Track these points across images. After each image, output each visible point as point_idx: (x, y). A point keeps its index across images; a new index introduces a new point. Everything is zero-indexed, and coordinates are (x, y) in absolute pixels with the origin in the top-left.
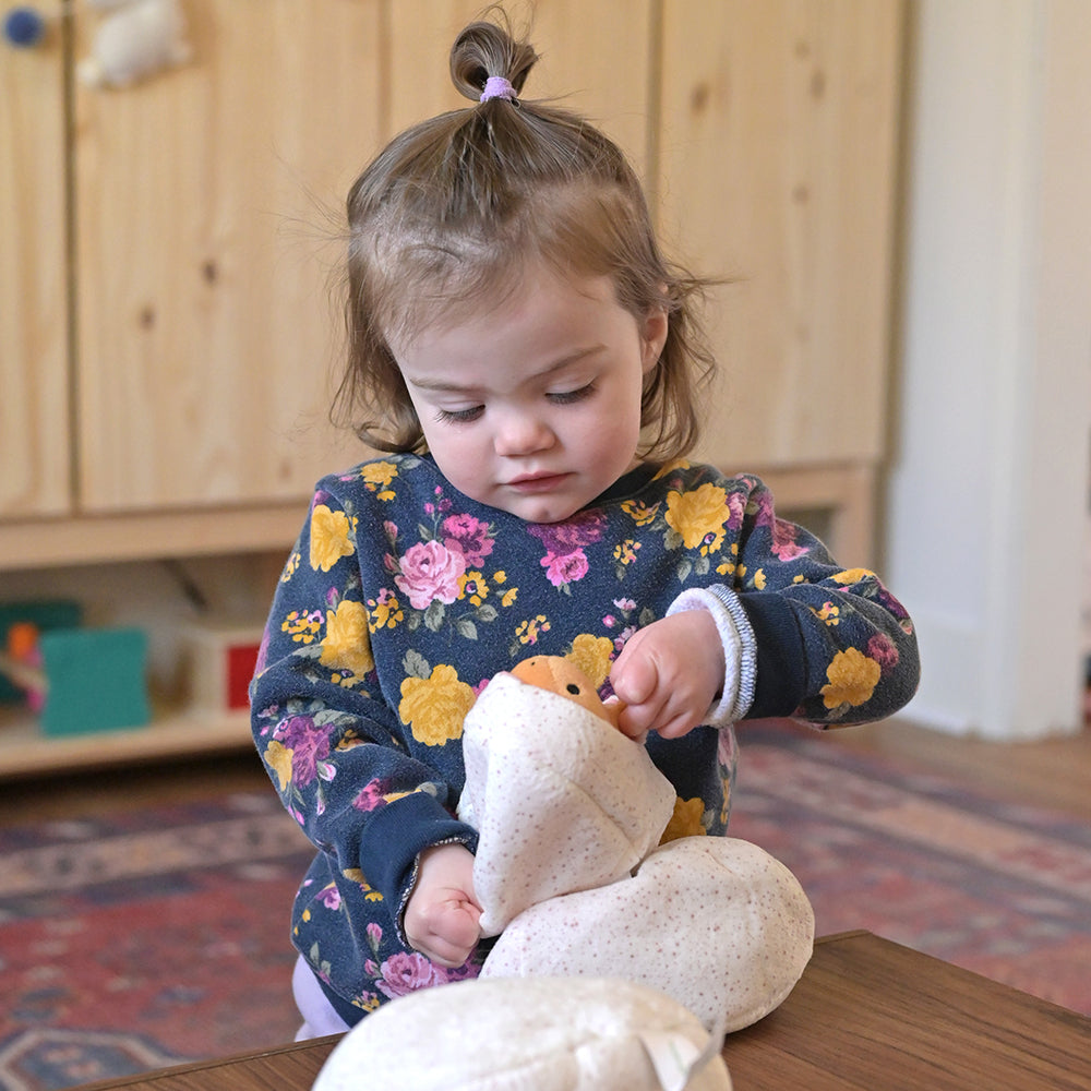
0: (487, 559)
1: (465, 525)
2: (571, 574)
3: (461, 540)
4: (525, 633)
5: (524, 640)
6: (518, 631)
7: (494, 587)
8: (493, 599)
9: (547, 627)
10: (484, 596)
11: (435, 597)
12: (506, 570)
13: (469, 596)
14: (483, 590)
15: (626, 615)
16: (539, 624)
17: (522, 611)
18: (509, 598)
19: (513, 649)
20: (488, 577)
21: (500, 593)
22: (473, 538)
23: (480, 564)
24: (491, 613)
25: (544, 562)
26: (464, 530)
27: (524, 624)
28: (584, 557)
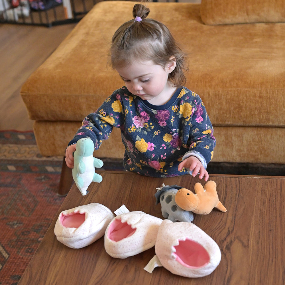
0: (149, 121)
1: (144, 114)
2: (164, 125)
3: (144, 117)
4: (156, 133)
5: (156, 134)
6: (155, 133)
7: (150, 126)
8: (150, 128)
9: (160, 132)
10: (148, 127)
11: (139, 126)
12: (152, 123)
13: (146, 127)
14: (148, 126)
15: (174, 132)
16: (158, 132)
17: (155, 129)
18: (153, 127)
19: (154, 136)
20: (149, 124)
21: (151, 127)
22: (146, 117)
23: (147, 122)
24: (149, 130)
25: (159, 122)
26: (144, 115)
27: (156, 132)
28: (166, 122)
